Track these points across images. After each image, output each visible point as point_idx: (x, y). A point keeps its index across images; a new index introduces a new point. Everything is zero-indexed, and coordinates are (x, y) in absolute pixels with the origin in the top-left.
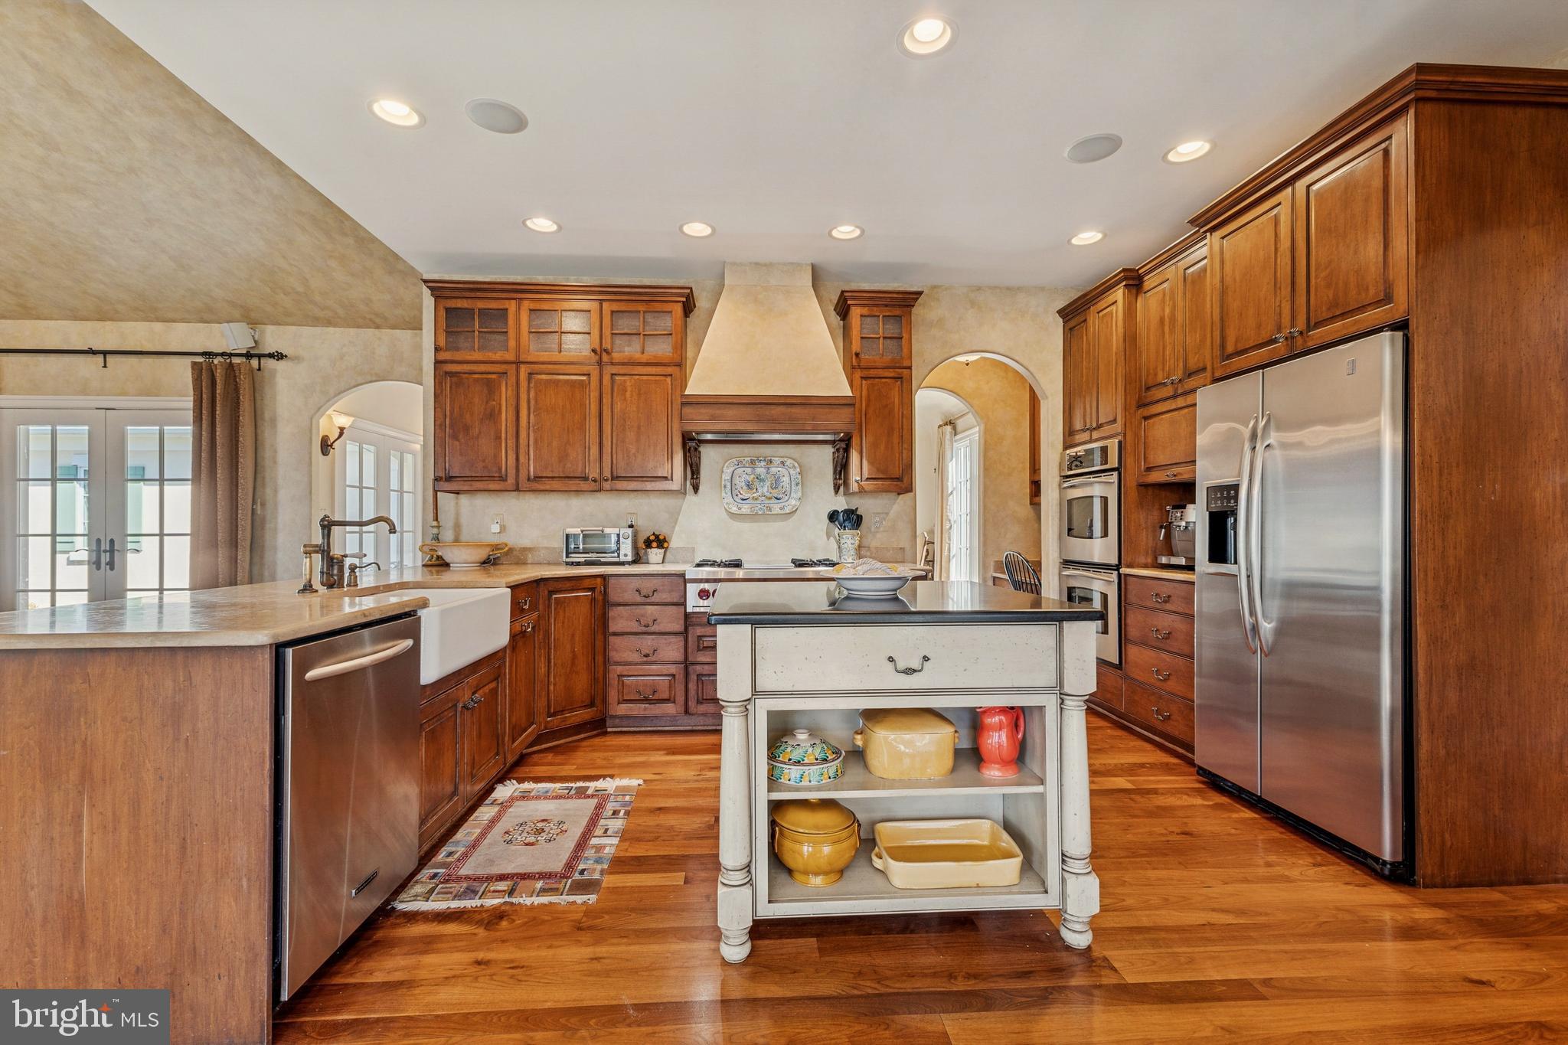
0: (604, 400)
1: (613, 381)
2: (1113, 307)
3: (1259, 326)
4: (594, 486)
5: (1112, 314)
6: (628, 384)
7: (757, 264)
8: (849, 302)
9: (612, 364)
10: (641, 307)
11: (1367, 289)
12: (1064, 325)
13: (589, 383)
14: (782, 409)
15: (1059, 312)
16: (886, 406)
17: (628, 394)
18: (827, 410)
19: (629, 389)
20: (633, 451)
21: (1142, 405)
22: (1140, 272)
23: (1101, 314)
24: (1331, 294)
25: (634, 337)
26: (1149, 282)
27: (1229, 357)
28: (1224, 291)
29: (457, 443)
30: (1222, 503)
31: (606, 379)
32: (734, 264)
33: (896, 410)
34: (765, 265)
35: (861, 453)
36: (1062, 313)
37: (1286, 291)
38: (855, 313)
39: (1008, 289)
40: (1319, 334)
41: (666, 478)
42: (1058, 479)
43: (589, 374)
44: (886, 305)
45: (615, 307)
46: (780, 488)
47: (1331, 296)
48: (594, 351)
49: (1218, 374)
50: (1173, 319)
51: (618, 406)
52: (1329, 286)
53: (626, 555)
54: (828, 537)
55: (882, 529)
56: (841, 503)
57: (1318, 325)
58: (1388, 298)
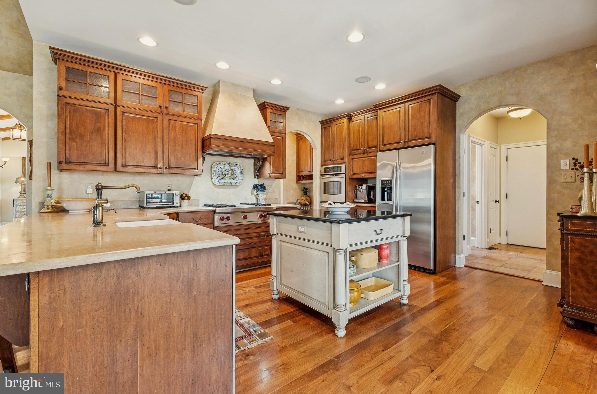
0: (165, 131)
1: (169, 123)
2: (343, 124)
3: (394, 138)
4: (160, 171)
5: (342, 126)
6: (177, 125)
7: (233, 84)
8: (266, 107)
9: (169, 114)
10: (183, 91)
11: (425, 134)
12: (321, 126)
13: (157, 121)
14: (250, 144)
15: (320, 122)
16: (278, 147)
17: (177, 129)
18: (267, 147)
19: (178, 127)
20: (180, 156)
21: (351, 155)
22: (352, 115)
23: (337, 125)
24: (415, 133)
25: (180, 104)
26: (354, 119)
27: (384, 145)
28: (383, 127)
29: (75, 144)
30: (386, 184)
31: (166, 121)
32: (224, 82)
33: (281, 148)
34: (236, 85)
35: (270, 163)
36: (322, 122)
37: (403, 130)
38: (268, 111)
39: (307, 111)
40: (411, 143)
41: (195, 169)
42: (319, 175)
43: (157, 118)
44: (278, 110)
45: (171, 88)
46: (234, 175)
47: (415, 134)
48: (160, 107)
49: (381, 149)
50: (363, 131)
51: (172, 134)
52: (415, 131)
53: (177, 203)
54: (252, 194)
55: (270, 192)
56: (256, 181)
57: (411, 140)
58: (430, 137)
